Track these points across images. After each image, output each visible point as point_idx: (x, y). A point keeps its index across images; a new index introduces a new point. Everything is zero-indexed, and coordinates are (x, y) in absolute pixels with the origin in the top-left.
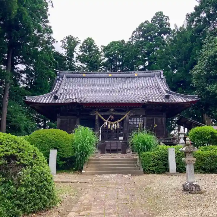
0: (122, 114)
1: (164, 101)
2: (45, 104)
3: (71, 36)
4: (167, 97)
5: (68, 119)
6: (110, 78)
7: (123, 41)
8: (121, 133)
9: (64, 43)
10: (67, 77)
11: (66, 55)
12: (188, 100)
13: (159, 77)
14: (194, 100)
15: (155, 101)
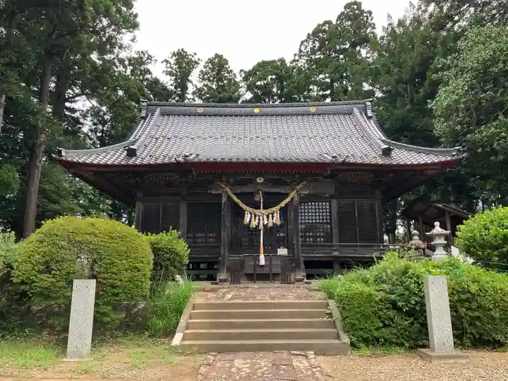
0: (283, 191)
1: (380, 161)
2: (106, 166)
3: (182, 50)
4: (387, 152)
5: (161, 204)
6: (256, 115)
7: (282, 61)
8: (282, 235)
9: (169, 65)
10: (163, 114)
11: (173, 88)
12: (436, 160)
13: (363, 114)
14: (449, 158)
15: (359, 161)
